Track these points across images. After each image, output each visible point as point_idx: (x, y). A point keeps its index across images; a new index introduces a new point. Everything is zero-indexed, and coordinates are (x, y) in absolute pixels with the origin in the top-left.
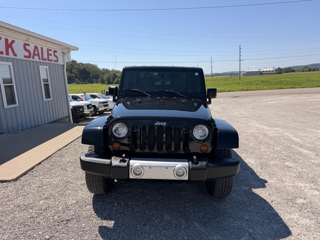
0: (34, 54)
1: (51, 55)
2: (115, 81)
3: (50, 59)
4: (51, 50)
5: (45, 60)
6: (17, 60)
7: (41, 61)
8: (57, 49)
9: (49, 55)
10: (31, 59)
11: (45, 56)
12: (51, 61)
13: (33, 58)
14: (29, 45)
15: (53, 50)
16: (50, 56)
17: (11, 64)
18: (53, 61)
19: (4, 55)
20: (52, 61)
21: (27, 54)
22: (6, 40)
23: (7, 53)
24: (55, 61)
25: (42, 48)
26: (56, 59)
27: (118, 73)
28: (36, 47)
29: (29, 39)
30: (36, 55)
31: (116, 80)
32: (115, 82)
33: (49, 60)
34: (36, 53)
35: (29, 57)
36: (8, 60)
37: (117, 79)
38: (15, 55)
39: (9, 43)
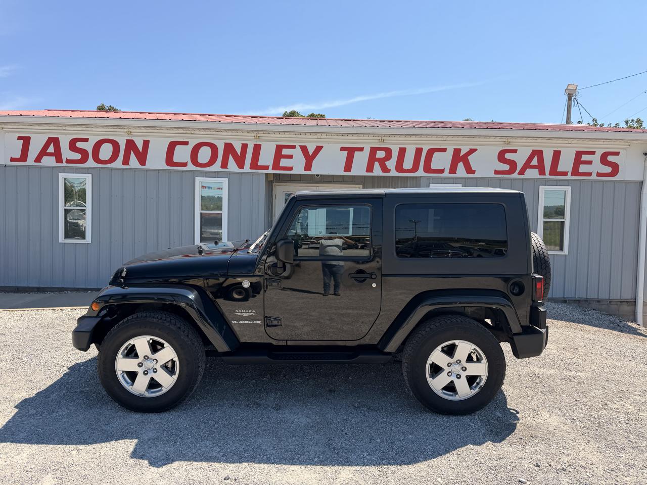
0: (527, 166)
1: (589, 163)
3: (581, 171)
4: (593, 153)
5: (564, 174)
7: (547, 177)
8: (621, 148)
9: (578, 162)
10: (515, 175)
12: (588, 174)
13: (521, 173)
14: (514, 151)
15: (600, 152)
16: (582, 166)
18: (594, 174)
19: (446, 174)
20: (590, 176)
21: (505, 167)
22: (457, 151)
23: (453, 171)
24: (600, 175)
25: (557, 153)
26: (607, 170)
29: (510, 141)
30: (533, 167)
34: (534, 163)
35: (509, 172)
36: (455, 181)
38: (471, 172)
39: (461, 155)
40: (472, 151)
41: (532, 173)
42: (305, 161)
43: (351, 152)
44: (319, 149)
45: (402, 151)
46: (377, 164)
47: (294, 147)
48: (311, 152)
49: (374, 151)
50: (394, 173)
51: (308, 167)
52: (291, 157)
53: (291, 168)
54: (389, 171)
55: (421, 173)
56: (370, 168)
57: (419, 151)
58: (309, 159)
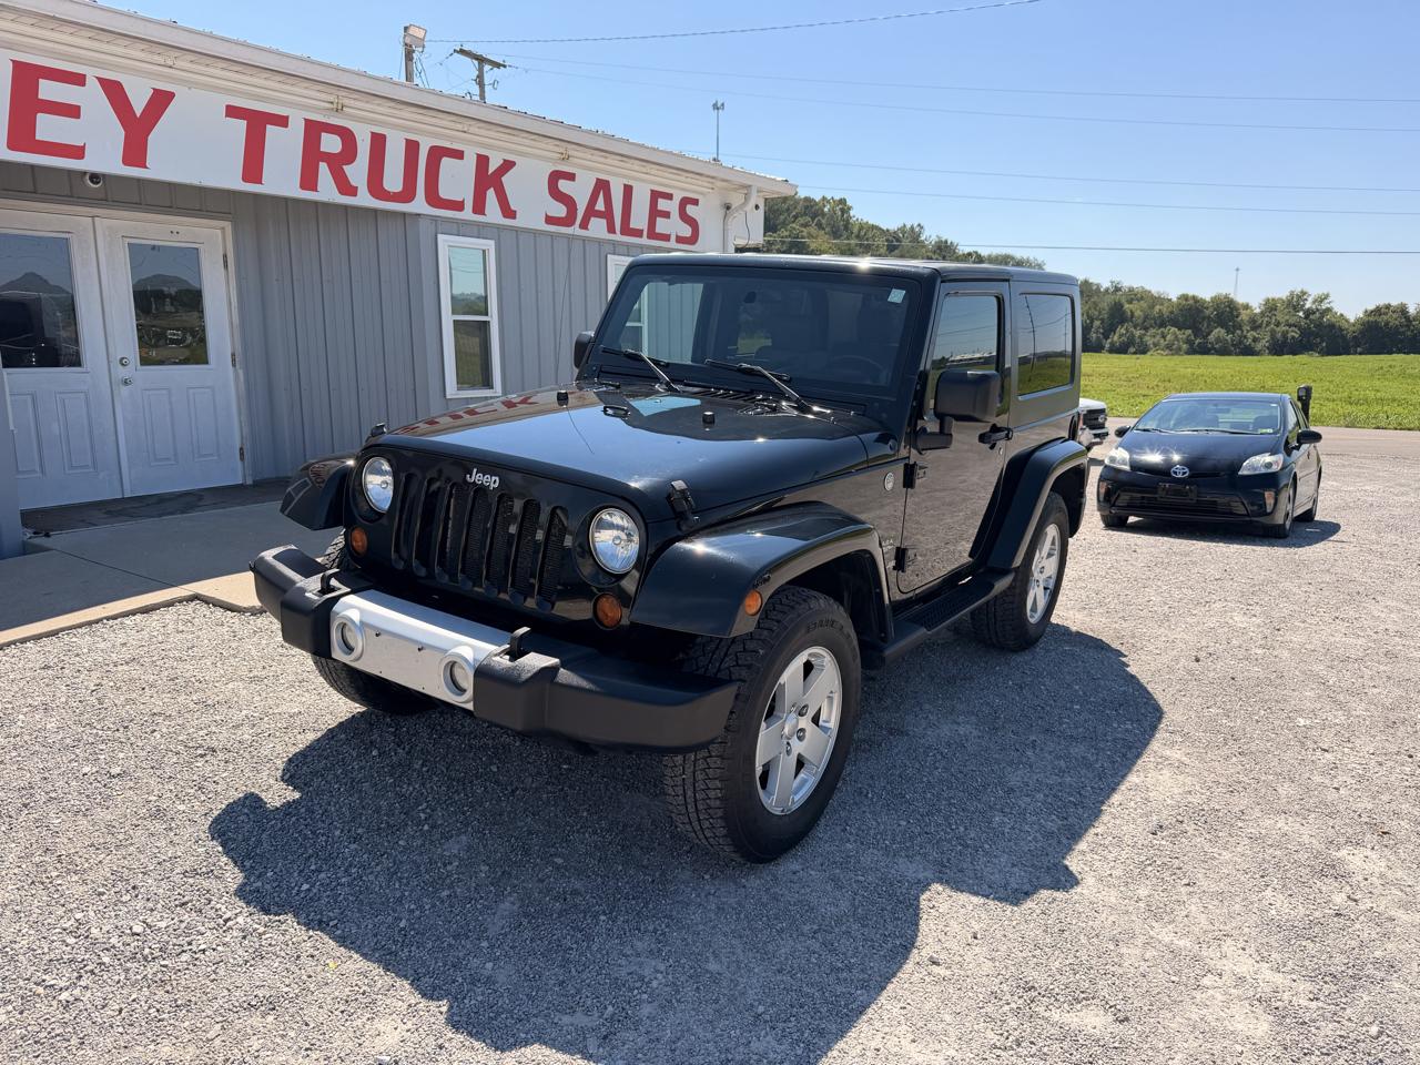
0: (591, 212)
1: (666, 215)
2: (1116, 338)
3: (658, 231)
4: (669, 197)
5: (638, 233)
6: (517, 230)
7: (618, 237)
8: (701, 193)
9: (655, 213)
10: (575, 230)
11: (639, 219)
12: (666, 238)
13: (584, 225)
14: (571, 177)
15: (677, 197)
16: (660, 221)
17: (490, 245)
18: (673, 238)
19: (467, 214)
20: (669, 240)
21: (560, 210)
22: (482, 161)
23: (479, 207)
24: (680, 240)
25: (628, 190)
26: (686, 231)
27: (1142, 298)
28: (602, 186)
29: (570, 153)
30: (599, 214)
31: (1121, 336)
32: (1112, 344)
33: (653, 234)
34: (600, 206)
35: (568, 221)
36: (480, 231)
37: (1127, 330)
38: (509, 213)
39: (490, 172)
40: (508, 165)
41: (598, 227)
42: (121, 133)
43: (258, 124)
44: (161, 100)
45: (378, 142)
46: (323, 167)
47: (79, 80)
48: (139, 104)
49: (314, 130)
50: (364, 199)
51: (135, 151)
52: (72, 111)
53: (78, 152)
54: (352, 191)
55: (419, 205)
56: (309, 181)
57: (412, 148)
58: (138, 128)
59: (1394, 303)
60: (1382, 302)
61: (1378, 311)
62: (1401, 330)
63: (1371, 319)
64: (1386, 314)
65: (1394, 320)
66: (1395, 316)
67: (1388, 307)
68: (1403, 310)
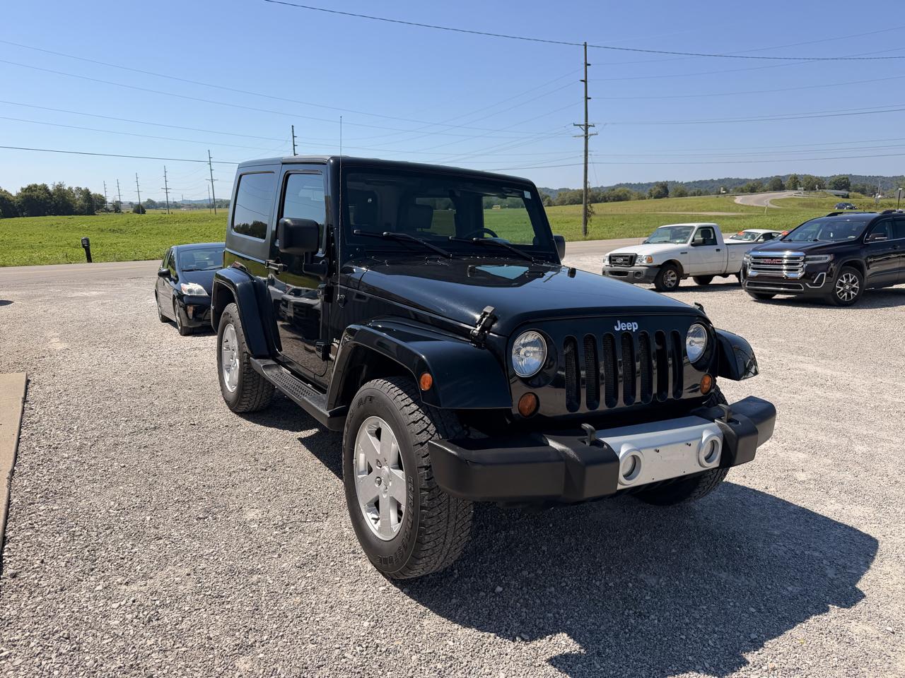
59: (39, 184)
60: (31, 183)
61: (30, 188)
62: (48, 201)
63: (27, 194)
64: (35, 191)
65: (43, 195)
66: (42, 192)
67: (35, 186)
68: (45, 188)
